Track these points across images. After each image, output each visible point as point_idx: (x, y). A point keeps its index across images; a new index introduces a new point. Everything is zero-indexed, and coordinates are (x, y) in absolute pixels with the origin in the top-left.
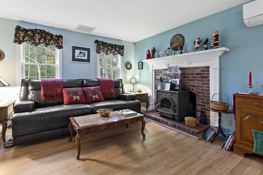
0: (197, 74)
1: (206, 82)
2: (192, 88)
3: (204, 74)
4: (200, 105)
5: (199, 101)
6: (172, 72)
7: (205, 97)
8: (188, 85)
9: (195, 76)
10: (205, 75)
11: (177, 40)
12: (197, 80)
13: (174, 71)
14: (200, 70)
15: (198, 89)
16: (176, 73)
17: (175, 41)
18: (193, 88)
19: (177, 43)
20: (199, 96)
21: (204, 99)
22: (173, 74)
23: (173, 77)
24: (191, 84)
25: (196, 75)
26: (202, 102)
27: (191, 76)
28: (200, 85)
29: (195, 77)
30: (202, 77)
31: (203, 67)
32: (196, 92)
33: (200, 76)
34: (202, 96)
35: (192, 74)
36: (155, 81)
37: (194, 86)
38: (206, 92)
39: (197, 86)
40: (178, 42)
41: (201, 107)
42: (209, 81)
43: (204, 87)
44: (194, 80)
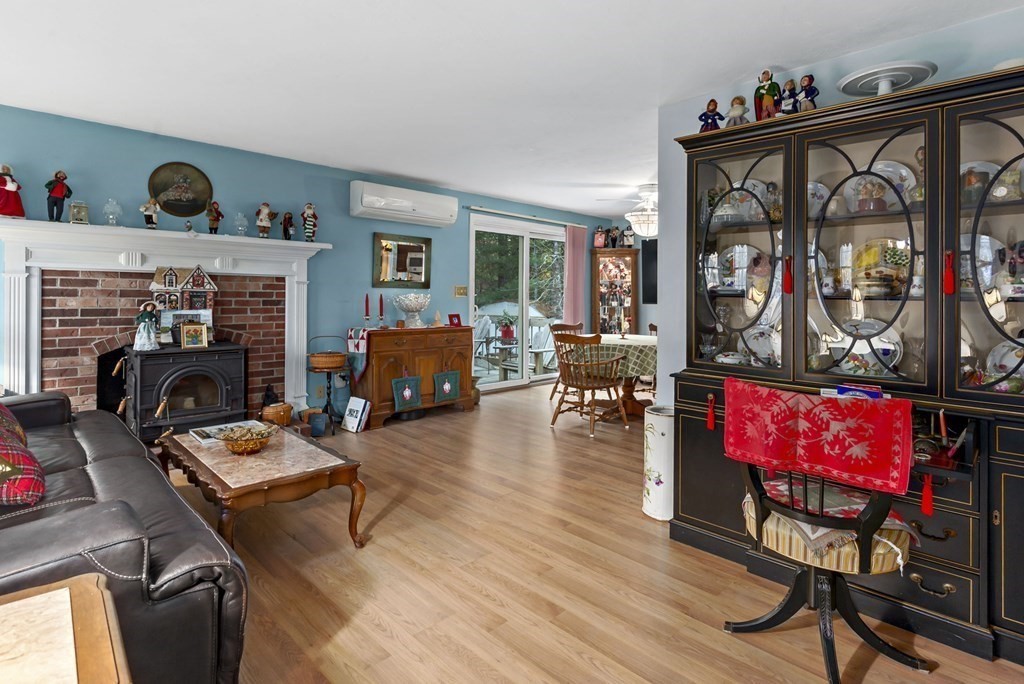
0: (252, 295)
1: (275, 314)
2: (235, 332)
3: (271, 295)
4: (259, 374)
5: (256, 366)
6: (179, 287)
7: (273, 350)
8: (222, 326)
9: (248, 298)
10: (274, 298)
11: (185, 182)
12: (252, 311)
13: (187, 282)
14: (261, 284)
15: (254, 334)
16: (195, 289)
17: (174, 183)
18: (240, 332)
19: (187, 193)
20: (258, 350)
21: (271, 357)
22: (182, 293)
23: (182, 302)
24: (234, 323)
25: (250, 297)
26: (264, 365)
27: (233, 299)
28: (261, 322)
29: (247, 303)
30: (265, 303)
31: (268, 278)
32: (248, 341)
33: (261, 299)
34: (265, 350)
35: (239, 294)
36: (43, 323)
37: (243, 327)
38: (275, 339)
39: (252, 327)
40: (186, 188)
41: (261, 378)
42: (283, 310)
43: (271, 326)
44: (245, 311)
